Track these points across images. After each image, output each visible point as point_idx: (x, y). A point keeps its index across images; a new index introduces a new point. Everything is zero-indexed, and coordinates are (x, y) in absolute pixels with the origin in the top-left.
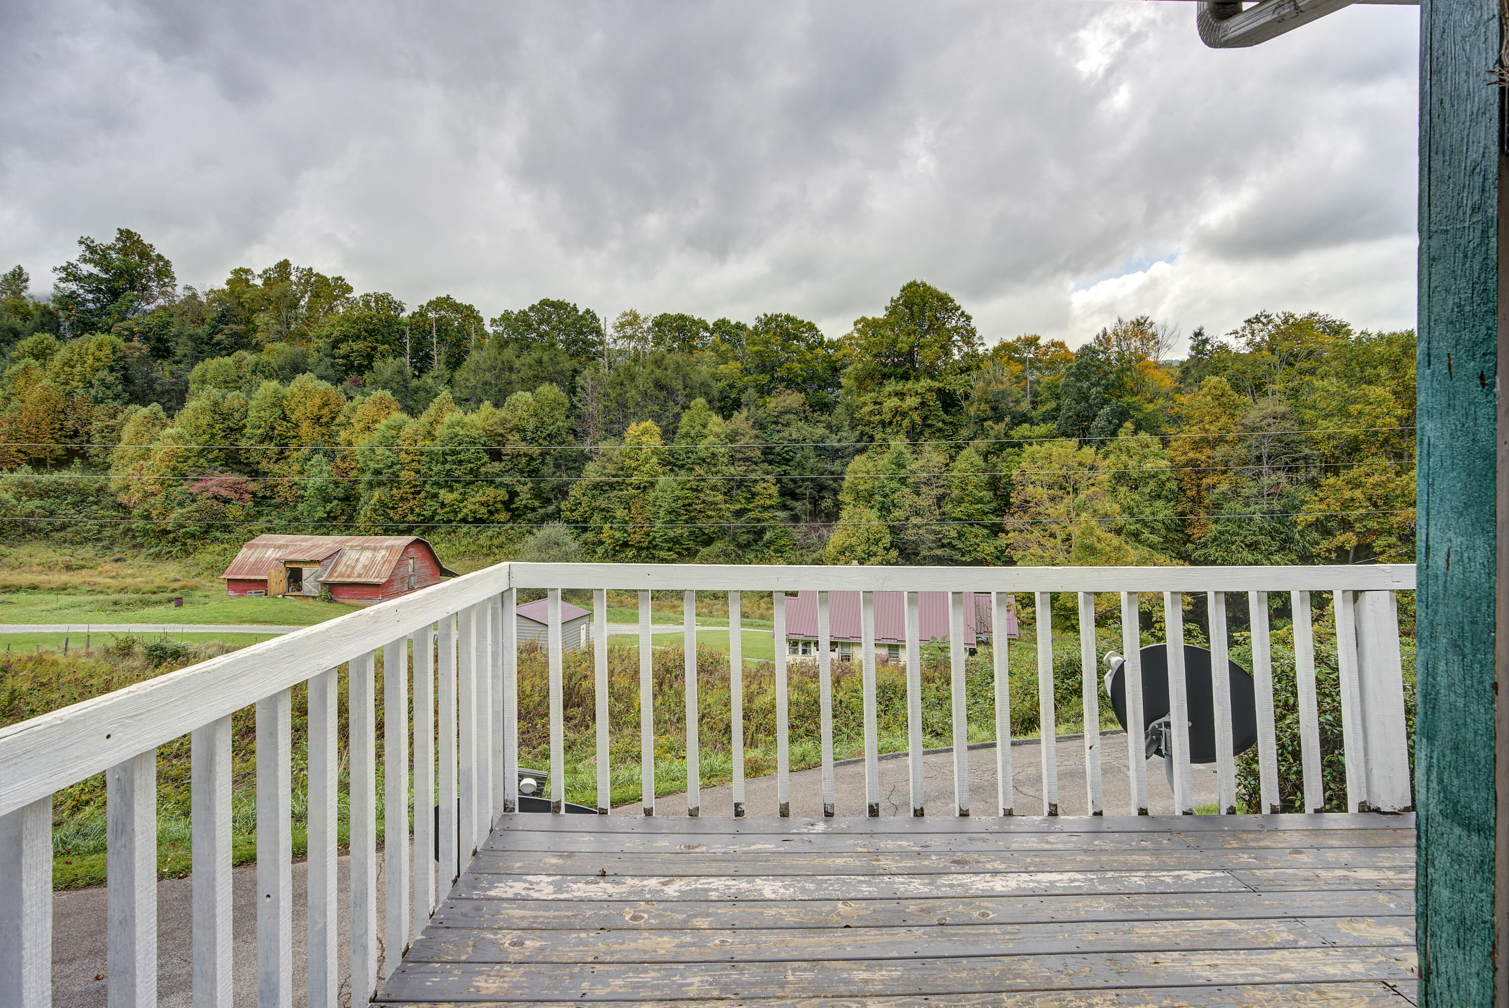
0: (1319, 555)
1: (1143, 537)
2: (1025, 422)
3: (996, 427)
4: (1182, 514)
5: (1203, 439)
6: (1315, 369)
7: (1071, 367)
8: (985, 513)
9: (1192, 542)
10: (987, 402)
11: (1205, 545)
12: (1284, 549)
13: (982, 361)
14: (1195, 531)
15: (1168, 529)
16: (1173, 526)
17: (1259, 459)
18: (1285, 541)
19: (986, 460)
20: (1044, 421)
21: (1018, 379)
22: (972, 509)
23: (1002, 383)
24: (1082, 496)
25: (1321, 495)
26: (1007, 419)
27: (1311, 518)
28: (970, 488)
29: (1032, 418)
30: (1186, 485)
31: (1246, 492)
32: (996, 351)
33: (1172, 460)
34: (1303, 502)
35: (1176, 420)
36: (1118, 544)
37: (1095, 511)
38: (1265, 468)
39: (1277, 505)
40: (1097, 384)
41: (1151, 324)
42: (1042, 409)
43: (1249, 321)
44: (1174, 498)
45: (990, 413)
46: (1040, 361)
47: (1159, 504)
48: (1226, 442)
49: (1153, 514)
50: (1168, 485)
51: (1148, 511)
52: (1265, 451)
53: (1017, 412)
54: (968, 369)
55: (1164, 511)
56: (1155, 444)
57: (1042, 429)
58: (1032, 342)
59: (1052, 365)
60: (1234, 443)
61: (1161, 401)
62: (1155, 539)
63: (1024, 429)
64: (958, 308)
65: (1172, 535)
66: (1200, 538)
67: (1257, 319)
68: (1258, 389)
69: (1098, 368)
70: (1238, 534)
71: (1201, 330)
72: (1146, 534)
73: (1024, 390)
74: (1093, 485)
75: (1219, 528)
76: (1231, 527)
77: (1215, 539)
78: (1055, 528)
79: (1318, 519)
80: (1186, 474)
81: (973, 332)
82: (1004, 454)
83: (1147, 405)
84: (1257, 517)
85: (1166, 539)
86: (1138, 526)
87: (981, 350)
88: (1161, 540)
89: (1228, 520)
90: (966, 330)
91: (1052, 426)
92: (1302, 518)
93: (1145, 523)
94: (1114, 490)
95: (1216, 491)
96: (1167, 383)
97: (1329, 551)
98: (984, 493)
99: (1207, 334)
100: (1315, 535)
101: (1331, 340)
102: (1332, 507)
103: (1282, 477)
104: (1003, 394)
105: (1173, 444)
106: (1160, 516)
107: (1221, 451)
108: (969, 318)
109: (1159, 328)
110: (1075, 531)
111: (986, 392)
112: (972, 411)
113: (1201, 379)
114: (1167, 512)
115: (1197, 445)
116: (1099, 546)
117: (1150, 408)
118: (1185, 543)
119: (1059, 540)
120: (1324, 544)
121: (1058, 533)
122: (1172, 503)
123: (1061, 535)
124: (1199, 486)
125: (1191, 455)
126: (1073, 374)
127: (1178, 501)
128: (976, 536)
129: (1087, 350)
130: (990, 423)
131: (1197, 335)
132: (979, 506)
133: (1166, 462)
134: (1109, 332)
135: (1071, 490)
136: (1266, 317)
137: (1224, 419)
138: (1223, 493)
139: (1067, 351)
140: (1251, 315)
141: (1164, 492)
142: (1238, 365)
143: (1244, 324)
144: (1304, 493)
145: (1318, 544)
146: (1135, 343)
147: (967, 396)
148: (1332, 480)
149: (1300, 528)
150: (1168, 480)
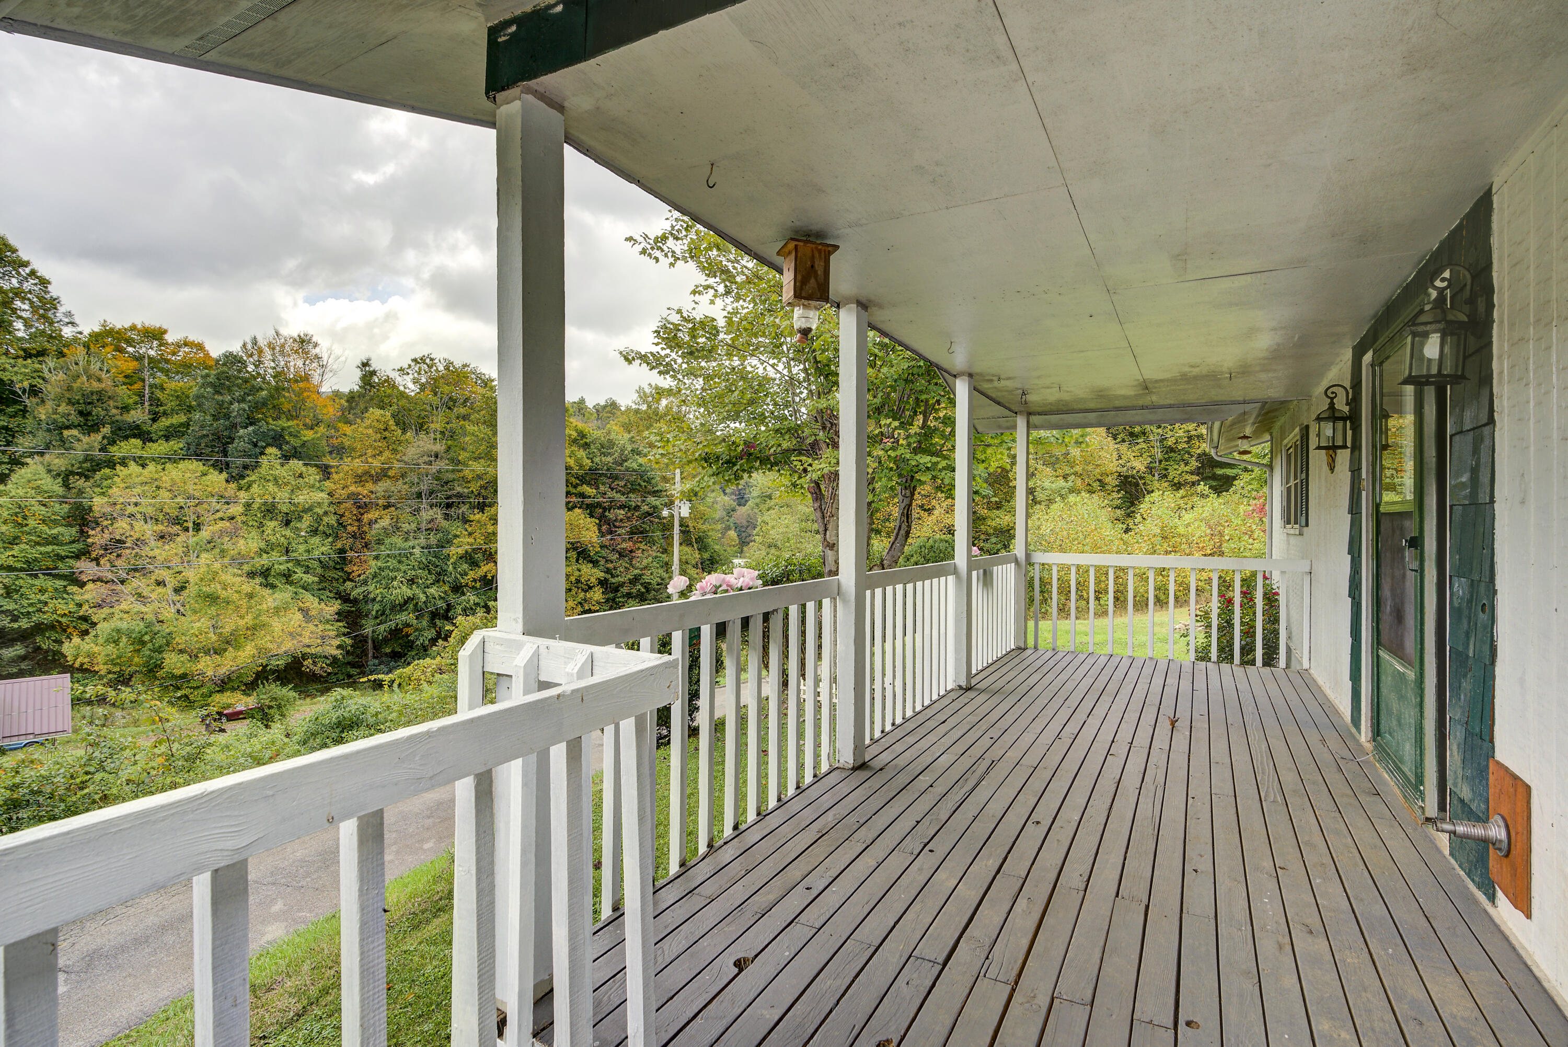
0: (467, 585)
1: (296, 577)
2: (135, 436)
3: (85, 439)
4: (342, 551)
5: (367, 473)
6: (469, 415)
7: (208, 375)
8: (62, 558)
9: (352, 581)
10: (70, 402)
11: (365, 583)
12: (438, 581)
13: (67, 345)
14: (355, 568)
15: (323, 565)
16: (331, 563)
17: (419, 495)
18: (439, 574)
19: (66, 485)
20: (167, 438)
21: (129, 379)
22: (35, 553)
23: (99, 380)
24: (205, 534)
25: (470, 529)
26: (106, 430)
27: (461, 551)
28: (32, 522)
29: (149, 433)
30: (348, 519)
31: (406, 527)
32: (96, 337)
33: (330, 494)
34: (456, 536)
35: (340, 451)
36: (249, 590)
37: (222, 551)
38: (424, 504)
39: (433, 540)
40: (242, 400)
41: (316, 345)
42: (165, 422)
43: (415, 360)
44: (334, 533)
45: (75, 418)
46: (167, 361)
47: (316, 540)
48: (389, 477)
49: (308, 551)
50: (326, 519)
51: (302, 548)
52: (424, 487)
53: (124, 422)
54: (42, 353)
55: (321, 548)
56: (313, 475)
57: (160, 448)
58: (156, 335)
59: (186, 367)
60: (395, 479)
61: (322, 429)
62: (310, 579)
63: (131, 447)
64: (26, 264)
65: (330, 574)
66: (359, 576)
67: (423, 360)
68: (421, 427)
69: (246, 381)
70: (398, 570)
71: (369, 360)
72: (299, 574)
73: (141, 395)
74: (222, 519)
75: (379, 564)
76: (392, 563)
77: (375, 576)
78: (164, 574)
79: (466, 552)
80: (346, 509)
81: (54, 303)
82: (98, 475)
83: (306, 432)
84: (417, 551)
85: (323, 578)
86: (290, 565)
87: (68, 332)
88: (316, 579)
89: (388, 555)
90: (41, 299)
91: (176, 445)
92: (455, 551)
93: (298, 563)
94: (261, 525)
95: (377, 526)
96: (331, 412)
97: (475, 580)
98: (60, 529)
99: (375, 365)
100: (465, 566)
101: (482, 391)
102: (478, 540)
103: (438, 513)
104: (101, 397)
105: (335, 476)
106: (316, 554)
107: (381, 487)
108: (44, 282)
109: (324, 350)
110: (191, 575)
111: (69, 389)
112: (43, 413)
113: (366, 410)
114: (324, 549)
115: (360, 479)
116: (223, 594)
117: (308, 435)
118: (344, 581)
119: (169, 590)
120: (472, 575)
121: (167, 580)
122: (330, 539)
123: (172, 583)
124: (359, 520)
125: (353, 488)
126: (212, 385)
127: (337, 537)
128: (42, 591)
129: (231, 359)
130: (75, 432)
131: (365, 364)
132: (49, 548)
133: (324, 495)
134: (262, 342)
135: (190, 525)
136: (432, 360)
137: (387, 454)
138: (384, 528)
139: (207, 355)
140: (418, 355)
141: (321, 528)
142: (403, 402)
143: (410, 362)
144: (456, 528)
145: (466, 574)
146: (296, 363)
147: (34, 391)
148: (477, 517)
149: (452, 560)
150: (326, 513)
